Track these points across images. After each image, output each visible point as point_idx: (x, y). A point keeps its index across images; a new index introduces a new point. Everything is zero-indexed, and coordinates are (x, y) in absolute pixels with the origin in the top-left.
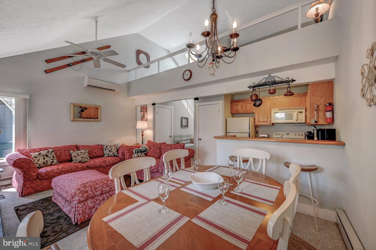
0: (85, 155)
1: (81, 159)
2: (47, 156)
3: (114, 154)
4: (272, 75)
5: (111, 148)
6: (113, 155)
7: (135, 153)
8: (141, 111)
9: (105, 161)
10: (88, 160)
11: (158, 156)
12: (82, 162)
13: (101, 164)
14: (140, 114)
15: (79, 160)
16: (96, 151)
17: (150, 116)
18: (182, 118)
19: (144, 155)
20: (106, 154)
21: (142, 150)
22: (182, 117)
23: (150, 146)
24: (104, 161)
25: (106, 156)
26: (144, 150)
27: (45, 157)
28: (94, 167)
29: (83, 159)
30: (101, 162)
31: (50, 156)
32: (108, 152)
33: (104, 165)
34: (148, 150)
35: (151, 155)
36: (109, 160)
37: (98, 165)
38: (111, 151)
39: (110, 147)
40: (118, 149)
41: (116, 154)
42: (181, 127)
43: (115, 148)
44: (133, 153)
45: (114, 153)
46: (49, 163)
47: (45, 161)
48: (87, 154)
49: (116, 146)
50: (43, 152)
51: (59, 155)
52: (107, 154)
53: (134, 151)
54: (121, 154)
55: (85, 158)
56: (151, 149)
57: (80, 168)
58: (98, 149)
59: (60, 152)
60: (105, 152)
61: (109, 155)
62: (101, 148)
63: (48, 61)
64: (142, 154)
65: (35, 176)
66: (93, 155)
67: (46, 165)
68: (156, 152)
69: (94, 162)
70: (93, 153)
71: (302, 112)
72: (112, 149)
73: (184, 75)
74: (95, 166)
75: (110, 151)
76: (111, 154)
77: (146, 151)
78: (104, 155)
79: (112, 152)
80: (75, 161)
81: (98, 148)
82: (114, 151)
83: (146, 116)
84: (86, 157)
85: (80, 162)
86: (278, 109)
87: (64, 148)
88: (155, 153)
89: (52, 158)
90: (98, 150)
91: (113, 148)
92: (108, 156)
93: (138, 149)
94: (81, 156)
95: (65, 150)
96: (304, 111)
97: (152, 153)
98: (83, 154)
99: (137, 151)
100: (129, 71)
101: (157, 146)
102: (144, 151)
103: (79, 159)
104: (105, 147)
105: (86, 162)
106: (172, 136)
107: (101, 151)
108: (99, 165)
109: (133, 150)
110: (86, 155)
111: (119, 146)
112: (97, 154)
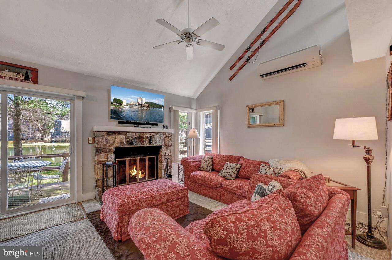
0: (231, 171)
2: (206, 161)
10: (231, 178)
12: (226, 177)
13: (235, 189)
15: (223, 175)
16: (250, 170)
21: (266, 190)
24: (241, 187)
29: (227, 174)
46: (205, 169)
55: (229, 174)
59: (219, 161)
63: (231, 68)
65: (188, 175)
66: (244, 174)
67: (203, 169)
70: (245, 171)
74: (228, 188)
80: (220, 174)
81: (255, 167)
84: (232, 173)
85: (224, 177)
87: (226, 157)
89: (207, 164)
93: (262, 185)
94: (227, 171)
95: (224, 160)
103: (225, 173)
108: (232, 189)
110: (233, 171)
112: (249, 174)
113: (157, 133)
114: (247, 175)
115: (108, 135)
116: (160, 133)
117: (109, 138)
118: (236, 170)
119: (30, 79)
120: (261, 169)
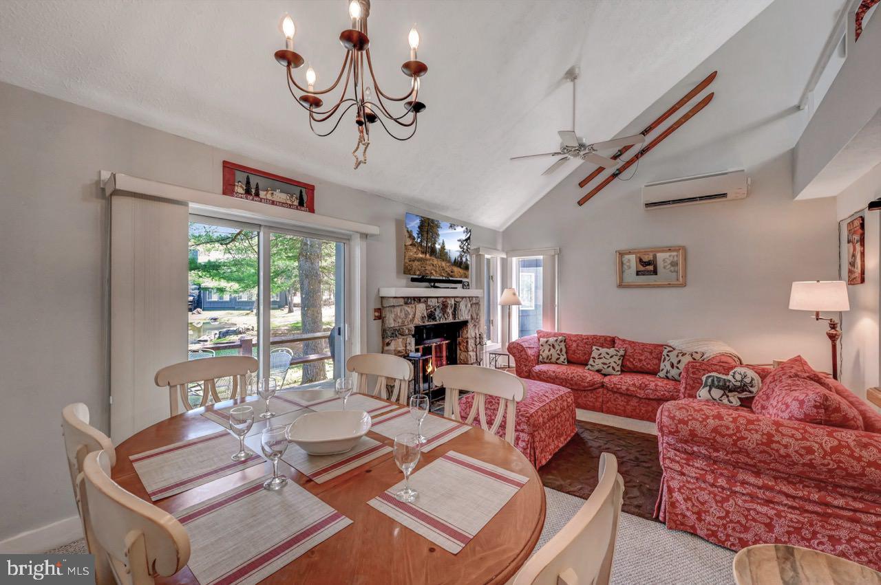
0: (612, 360)
1: (600, 366)
2: (553, 346)
5: (681, 358)
7: (704, 387)
9: (646, 386)
10: (615, 373)
12: (602, 372)
13: (632, 388)
15: (597, 368)
16: (643, 358)
19: (737, 403)
20: (663, 370)
21: (730, 381)
24: (643, 385)
25: (662, 374)
29: (606, 367)
30: (634, 384)
31: (557, 347)
32: (669, 367)
33: (641, 394)
34: (754, 389)
36: (656, 385)
37: (624, 388)
38: (675, 364)
39: (678, 356)
43: (692, 360)
44: (701, 385)
46: (554, 360)
47: (549, 354)
48: (616, 359)
49: (695, 356)
50: (552, 340)
51: (574, 351)
52: (666, 371)
53: (704, 379)
55: (609, 367)
58: (651, 355)
59: (578, 346)
60: (662, 365)
61: (668, 375)
62: (658, 351)
63: (582, 185)
64: (725, 394)
65: (526, 372)
66: (633, 364)
67: (549, 361)
69: (622, 379)
70: (634, 360)
72: (679, 362)
75: (672, 366)
76: (674, 372)
77: (744, 389)
78: (659, 371)
79: (678, 368)
80: (589, 366)
81: (651, 353)
84: (615, 365)
85: (599, 371)
87: (588, 339)
89: (558, 352)
90: (649, 357)
91: (687, 359)
92: (666, 377)
93: (718, 375)
94: (602, 361)
95: (586, 343)
98: (608, 357)
99: (710, 380)
102: (737, 389)
103: (598, 364)
104: (666, 352)
105: (609, 375)
107: (655, 361)
108: (627, 390)
110: (614, 360)
111: (707, 357)
112: (643, 365)
113: (462, 298)
114: (641, 367)
115: (406, 303)
116: (466, 297)
117: (408, 309)
118: (619, 359)
119: (305, 205)
120: (667, 355)
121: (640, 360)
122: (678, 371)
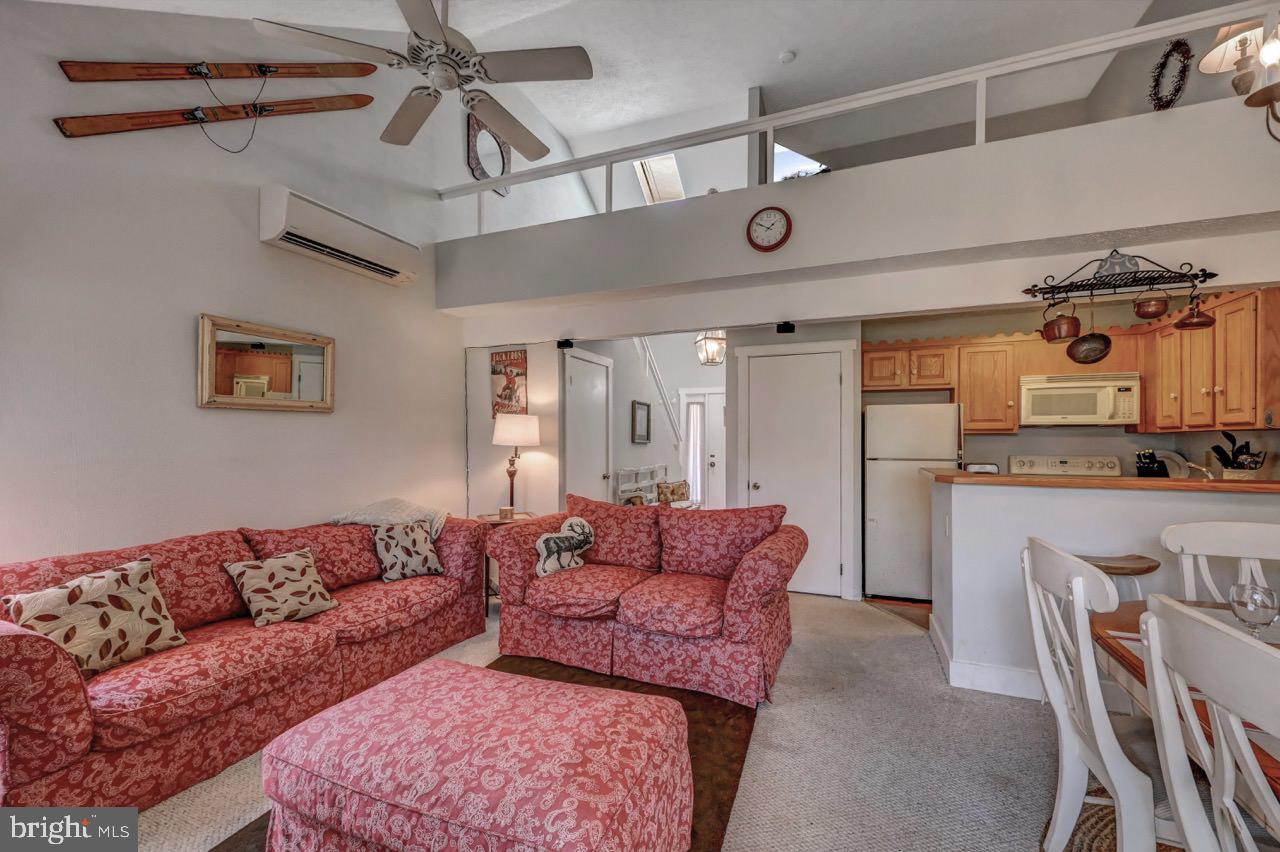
0: (308, 580)
1: (293, 603)
2: (118, 602)
3: (428, 564)
4: (1122, 251)
5: (412, 536)
6: (425, 570)
7: (548, 556)
8: (494, 372)
10: (328, 605)
11: (648, 563)
12: (300, 616)
13: (393, 617)
14: (484, 386)
15: (285, 610)
16: (345, 556)
17: (541, 392)
18: (634, 403)
19: (581, 562)
20: (392, 567)
21: (572, 538)
22: (638, 399)
23: (600, 522)
24: (402, 603)
25: (393, 574)
26: (582, 537)
27: (110, 609)
28: (368, 635)
29: (305, 599)
30: (390, 608)
31: (136, 600)
32: (403, 557)
34: (592, 539)
35: (610, 558)
36: (417, 593)
37: (382, 622)
38: (411, 549)
39: (407, 533)
40: (439, 539)
41: (433, 563)
42: (633, 441)
43: (426, 534)
44: (539, 555)
45: (426, 559)
46: (136, 646)
47: (111, 632)
48: (312, 573)
49: (427, 526)
50: (93, 585)
51: (178, 593)
52: (398, 567)
53: (540, 545)
54: (460, 561)
55: (313, 597)
56: (606, 535)
57: (313, 651)
58: (353, 545)
59: (180, 576)
60: (387, 559)
61: (408, 571)
62: (366, 537)
63: (73, 70)
64: (573, 556)
65: (81, 737)
66: (334, 575)
67: (117, 656)
68: (635, 545)
69: (360, 610)
71: (1128, 389)
72: (414, 542)
73: (754, 227)
74: (373, 631)
75: (408, 553)
76: (415, 563)
77: (586, 541)
78: (385, 570)
79: (418, 553)
80: (266, 615)
81: (351, 542)
82: (425, 548)
83: (520, 392)
84: (316, 588)
85: (289, 618)
86: (1044, 377)
88: (630, 551)
89: (149, 613)
90: (353, 550)
91: (420, 535)
92: (404, 576)
93: (554, 535)
94: (290, 588)
95: (199, 562)
96: (1136, 385)
97: (616, 550)
98: (296, 575)
99: (552, 544)
100: (440, 195)
101: (637, 517)
102: (580, 545)
103: (285, 600)
104: (381, 533)
105: (318, 614)
106: (611, 474)
107: (367, 555)
108: (389, 623)
109: (534, 542)
110: (311, 578)
111: (439, 524)
112: (353, 569)
118: (316, 573)
120: (390, 537)
121: (345, 562)
122: (421, 558)
